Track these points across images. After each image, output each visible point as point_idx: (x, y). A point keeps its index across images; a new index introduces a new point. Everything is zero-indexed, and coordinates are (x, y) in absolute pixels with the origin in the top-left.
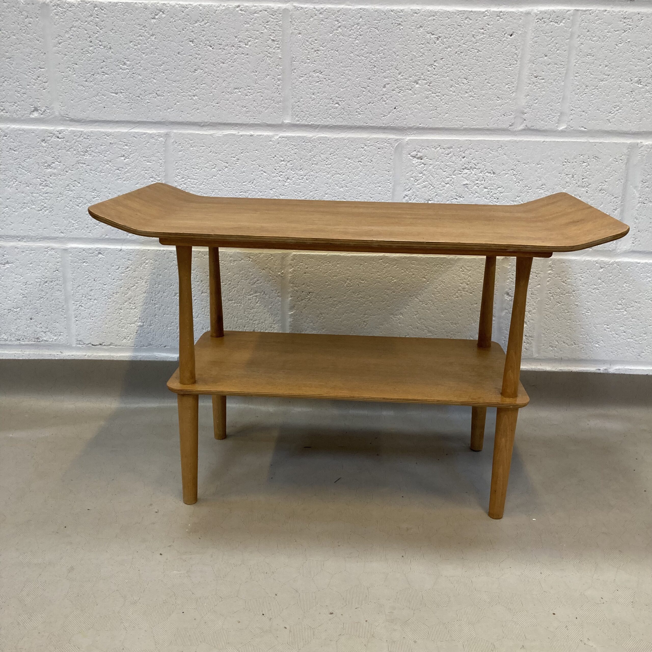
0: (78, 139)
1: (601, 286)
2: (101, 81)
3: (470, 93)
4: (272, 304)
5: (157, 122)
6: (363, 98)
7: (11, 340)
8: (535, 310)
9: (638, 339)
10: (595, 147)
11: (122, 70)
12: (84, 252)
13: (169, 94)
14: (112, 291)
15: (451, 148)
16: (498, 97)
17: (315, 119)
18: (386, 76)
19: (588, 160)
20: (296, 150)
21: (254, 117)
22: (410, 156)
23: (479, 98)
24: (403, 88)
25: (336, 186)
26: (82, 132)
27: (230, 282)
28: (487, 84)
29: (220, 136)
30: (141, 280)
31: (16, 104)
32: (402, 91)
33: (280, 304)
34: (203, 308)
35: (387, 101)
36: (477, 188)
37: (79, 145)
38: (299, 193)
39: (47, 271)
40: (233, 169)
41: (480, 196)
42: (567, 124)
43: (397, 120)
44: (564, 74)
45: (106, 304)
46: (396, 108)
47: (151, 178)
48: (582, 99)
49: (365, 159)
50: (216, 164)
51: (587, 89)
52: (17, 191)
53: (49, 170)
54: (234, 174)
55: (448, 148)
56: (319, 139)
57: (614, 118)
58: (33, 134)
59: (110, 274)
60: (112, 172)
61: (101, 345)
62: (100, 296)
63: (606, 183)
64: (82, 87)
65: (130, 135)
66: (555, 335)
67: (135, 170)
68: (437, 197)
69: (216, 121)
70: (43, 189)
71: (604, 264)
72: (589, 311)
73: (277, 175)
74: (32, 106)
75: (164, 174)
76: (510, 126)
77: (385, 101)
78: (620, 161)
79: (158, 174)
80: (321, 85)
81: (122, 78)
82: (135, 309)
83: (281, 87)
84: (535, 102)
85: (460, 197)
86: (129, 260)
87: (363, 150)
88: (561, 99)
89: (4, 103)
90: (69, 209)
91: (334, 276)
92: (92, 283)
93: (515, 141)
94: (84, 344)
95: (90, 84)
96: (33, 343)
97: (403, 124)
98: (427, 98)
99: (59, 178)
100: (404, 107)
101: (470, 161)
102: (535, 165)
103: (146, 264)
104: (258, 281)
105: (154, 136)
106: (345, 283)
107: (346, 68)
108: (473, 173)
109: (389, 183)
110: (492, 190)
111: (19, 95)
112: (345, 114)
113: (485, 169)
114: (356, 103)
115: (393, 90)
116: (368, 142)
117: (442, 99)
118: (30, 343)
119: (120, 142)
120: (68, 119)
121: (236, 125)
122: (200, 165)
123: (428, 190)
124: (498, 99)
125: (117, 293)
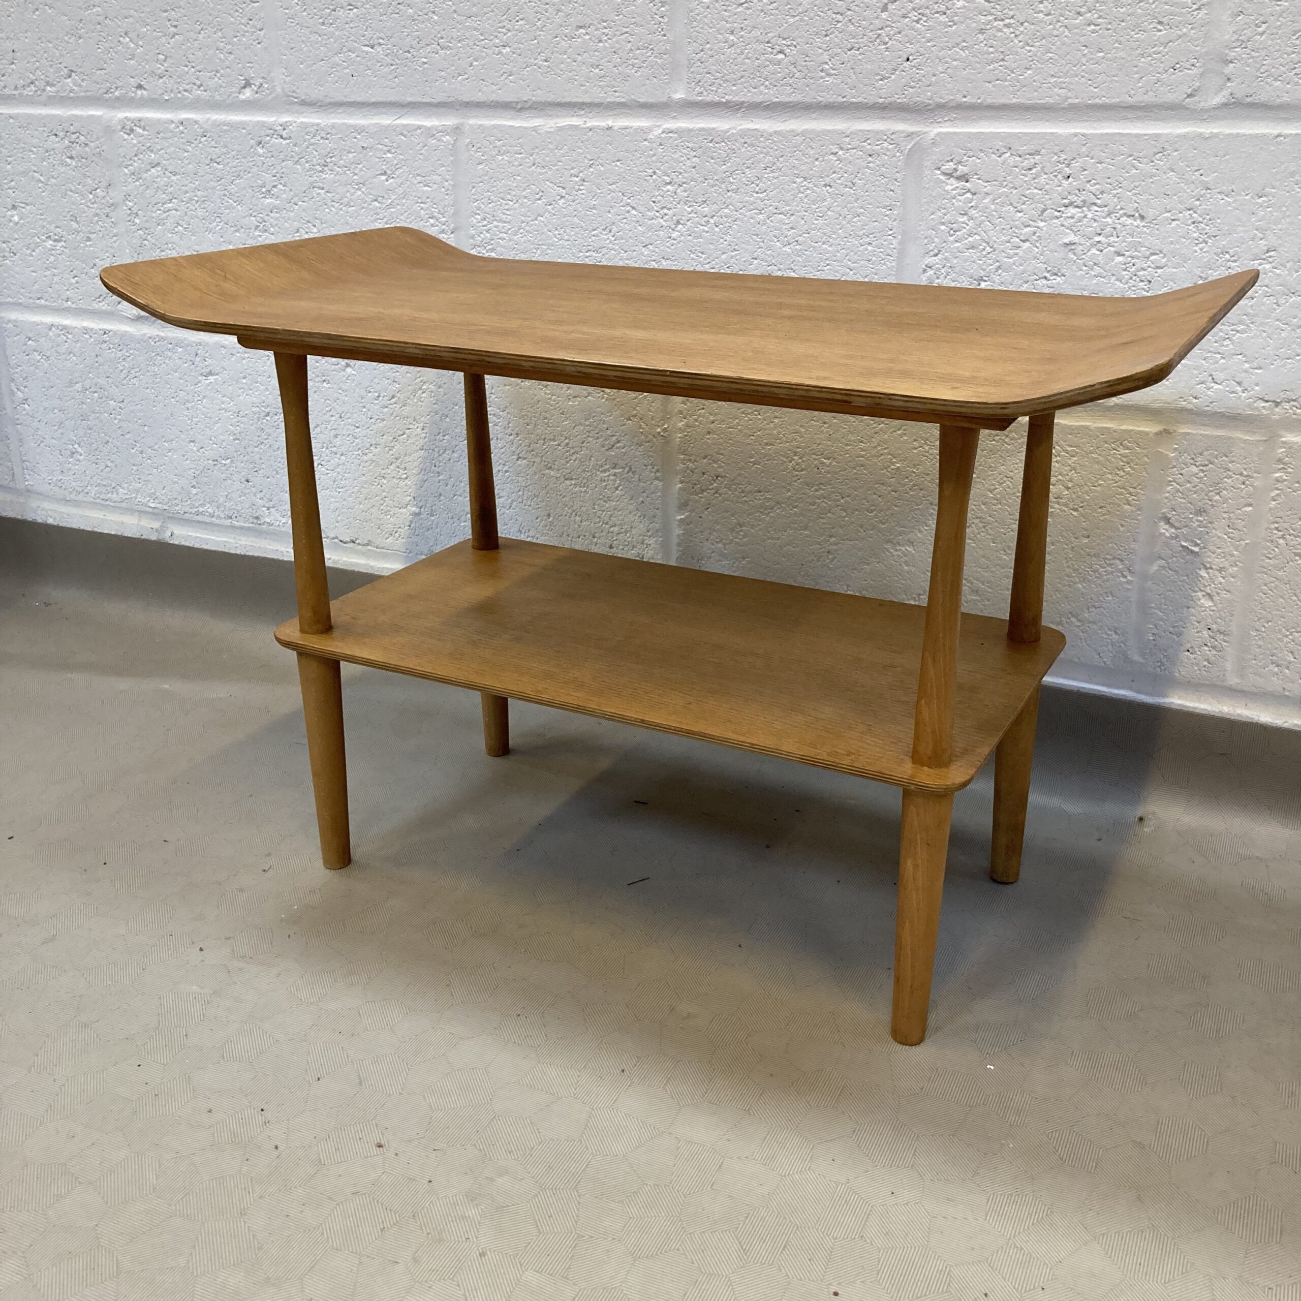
0: (312, 141)
2: (347, 23)
3: (1089, 15)
4: (645, 494)
5: (440, 103)
6: (836, 37)
7: (219, 517)
8: (1236, 568)
13: (459, 45)
14: (369, 440)
15: (1038, 152)
16: (1160, 23)
17: (734, 88)
20: (694, 159)
21: (614, 89)
22: (939, 172)
24: (928, 11)
25: (776, 240)
26: (318, 125)
27: (567, 441)
29: (552, 130)
30: (414, 423)
31: (218, 75)
32: (925, 19)
33: (660, 497)
34: (519, 491)
35: (890, 42)
36: (1098, 253)
37: (314, 151)
38: (700, 254)
39: (268, 393)
40: (573, 201)
41: (1105, 274)
43: (912, 88)
45: (360, 465)
46: (911, 58)
47: (430, 218)
49: (839, 179)
50: (542, 189)
52: (222, 240)
53: (269, 201)
54: (576, 213)
55: (1030, 154)
56: (744, 133)
58: (243, 131)
59: (364, 407)
60: (366, 205)
61: (354, 542)
62: (350, 449)
64: (317, 36)
65: (395, 130)
66: (1287, 636)
67: (404, 201)
68: (1000, 271)
69: (543, 100)
70: (260, 236)
73: (657, 214)
74: (242, 78)
75: (452, 211)
76: (1189, 96)
77: (886, 43)
79: (442, 211)
80: (748, 12)
81: (381, 15)
82: (406, 478)
83: (666, 20)
84: (1260, 30)
85: (1056, 274)
86: (394, 381)
87: (835, 159)
89: (201, 73)
91: (767, 444)
92: (337, 423)
93: (1201, 134)
95: (329, 30)
96: (251, 525)
97: (926, 96)
98: (982, 31)
99: (283, 215)
100: (927, 55)
101: (1081, 187)
102: (1252, 197)
103: (423, 393)
104: (619, 442)
105: (435, 132)
106: (791, 462)
108: (1090, 215)
109: (891, 238)
110: (1135, 260)
111: (222, 56)
112: (796, 75)
113: (1119, 207)
114: (820, 51)
115: (904, 17)
116: (847, 140)
117: (1018, 33)
118: (247, 525)
119: (379, 146)
120: (296, 100)
121: (582, 106)
122: (514, 193)
123: (978, 254)
124: (1160, 27)
125: (376, 444)
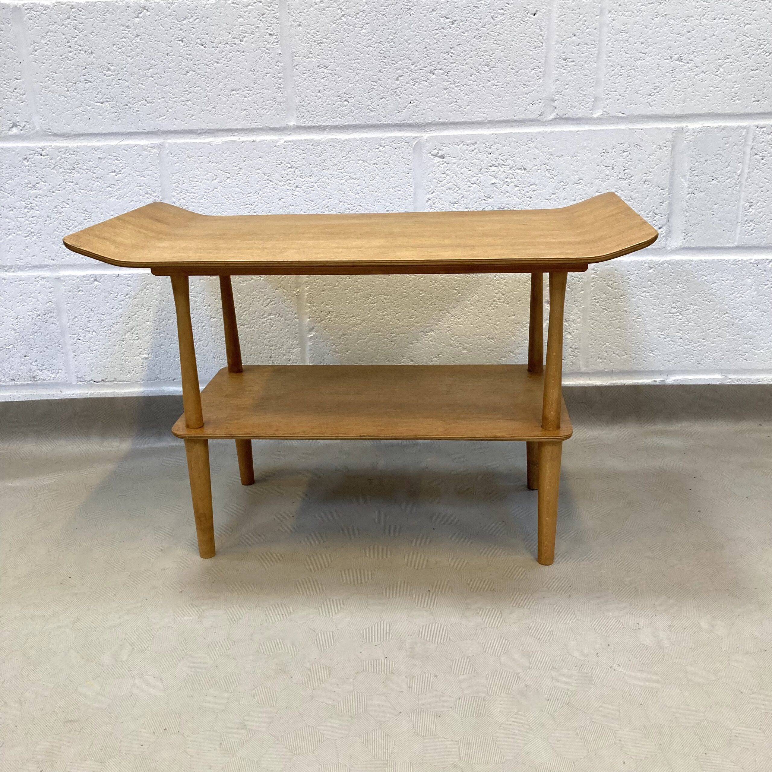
0: (64, 156)
1: (651, 288)
2: (84, 90)
3: (493, 81)
4: (289, 327)
5: (148, 132)
6: (374, 93)
7: (5, 381)
8: (579, 319)
9: (697, 345)
10: (636, 133)
11: (107, 76)
12: (78, 280)
13: (159, 101)
14: (112, 321)
15: (476, 143)
16: (524, 85)
17: (322, 119)
18: (398, 67)
19: (629, 149)
20: (304, 155)
21: (255, 121)
22: (430, 155)
23: (503, 86)
24: (418, 80)
25: (351, 192)
26: (67, 147)
27: (240, 305)
28: (511, 70)
29: (220, 143)
30: (143, 307)
32: (417, 84)
33: (297, 327)
34: (212, 336)
35: (401, 95)
36: (507, 186)
37: (65, 162)
38: (310, 202)
39: (39, 302)
40: (235, 179)
41: (511, 196)
42: (603, 110)
43: (413, 116)
44: (596, 55)
45: (106, 336)
46: (412, 102)
47: (146, 194)
48: (618, 81)
49: (381, 160)
50: (216, 174)
51: (623, 70)
53: (34, 191)
54: (237, 185)
55: (472, 144)
56: (329, 141)
57: (655, 100)
58: (13, 152)
59: (108, 302)
60: (103, 190)
61: (103, 381)
62: (99, 327)
63: (651, 173)
64: (64, 98)
65: (120, 148)
66: (603, 345)
67: (128, 186)
68: (463, 199)
69: (212, 128)
70: (29, 212)
71: (654, 264)
72: (640, 317)
73: (285, 183)
74: (10, 122)
75: (160, 190)
76: (540, 115)
77: (399, 96)
78: (665, 148)
79: (154, 190)
80: (327, 82)
81: (107, 86)
82: (138, 339)
83: (282, 86)
84: (566, 87)
85: (489, 198)
86: (127, 286)
87: (378, 151)
88: (594, 83)
90: (58, 233)
91: (355, 292)
92: (90, 314)
93: (546, 132)
94: (85, 381)
95: (72, 94)
96: (29, 382)
97: (421, 119)
98: (445, 89)
99: (45, 199)
100: (420, 101)
101: (497, 158)
102: (570, 157)
103: (147, 290)
104: (271, 302)
105: (147, 148)
106: (368, 300)
107: (353, 62)
108: (502, 170)
109: (409, 187)
110: (524, 188)
112: (355, 112)
113: (514, 165)
114: (366, 100)
115: (407, 83)
116: (383, 141)
117: (462, 89)
118: (26, 383)
119: (110, 157)
120: (50, 134)
121: (236, 130)
122: (199, 177)
123: (452, 191)
124: (524, 86)
125: (117, 323)
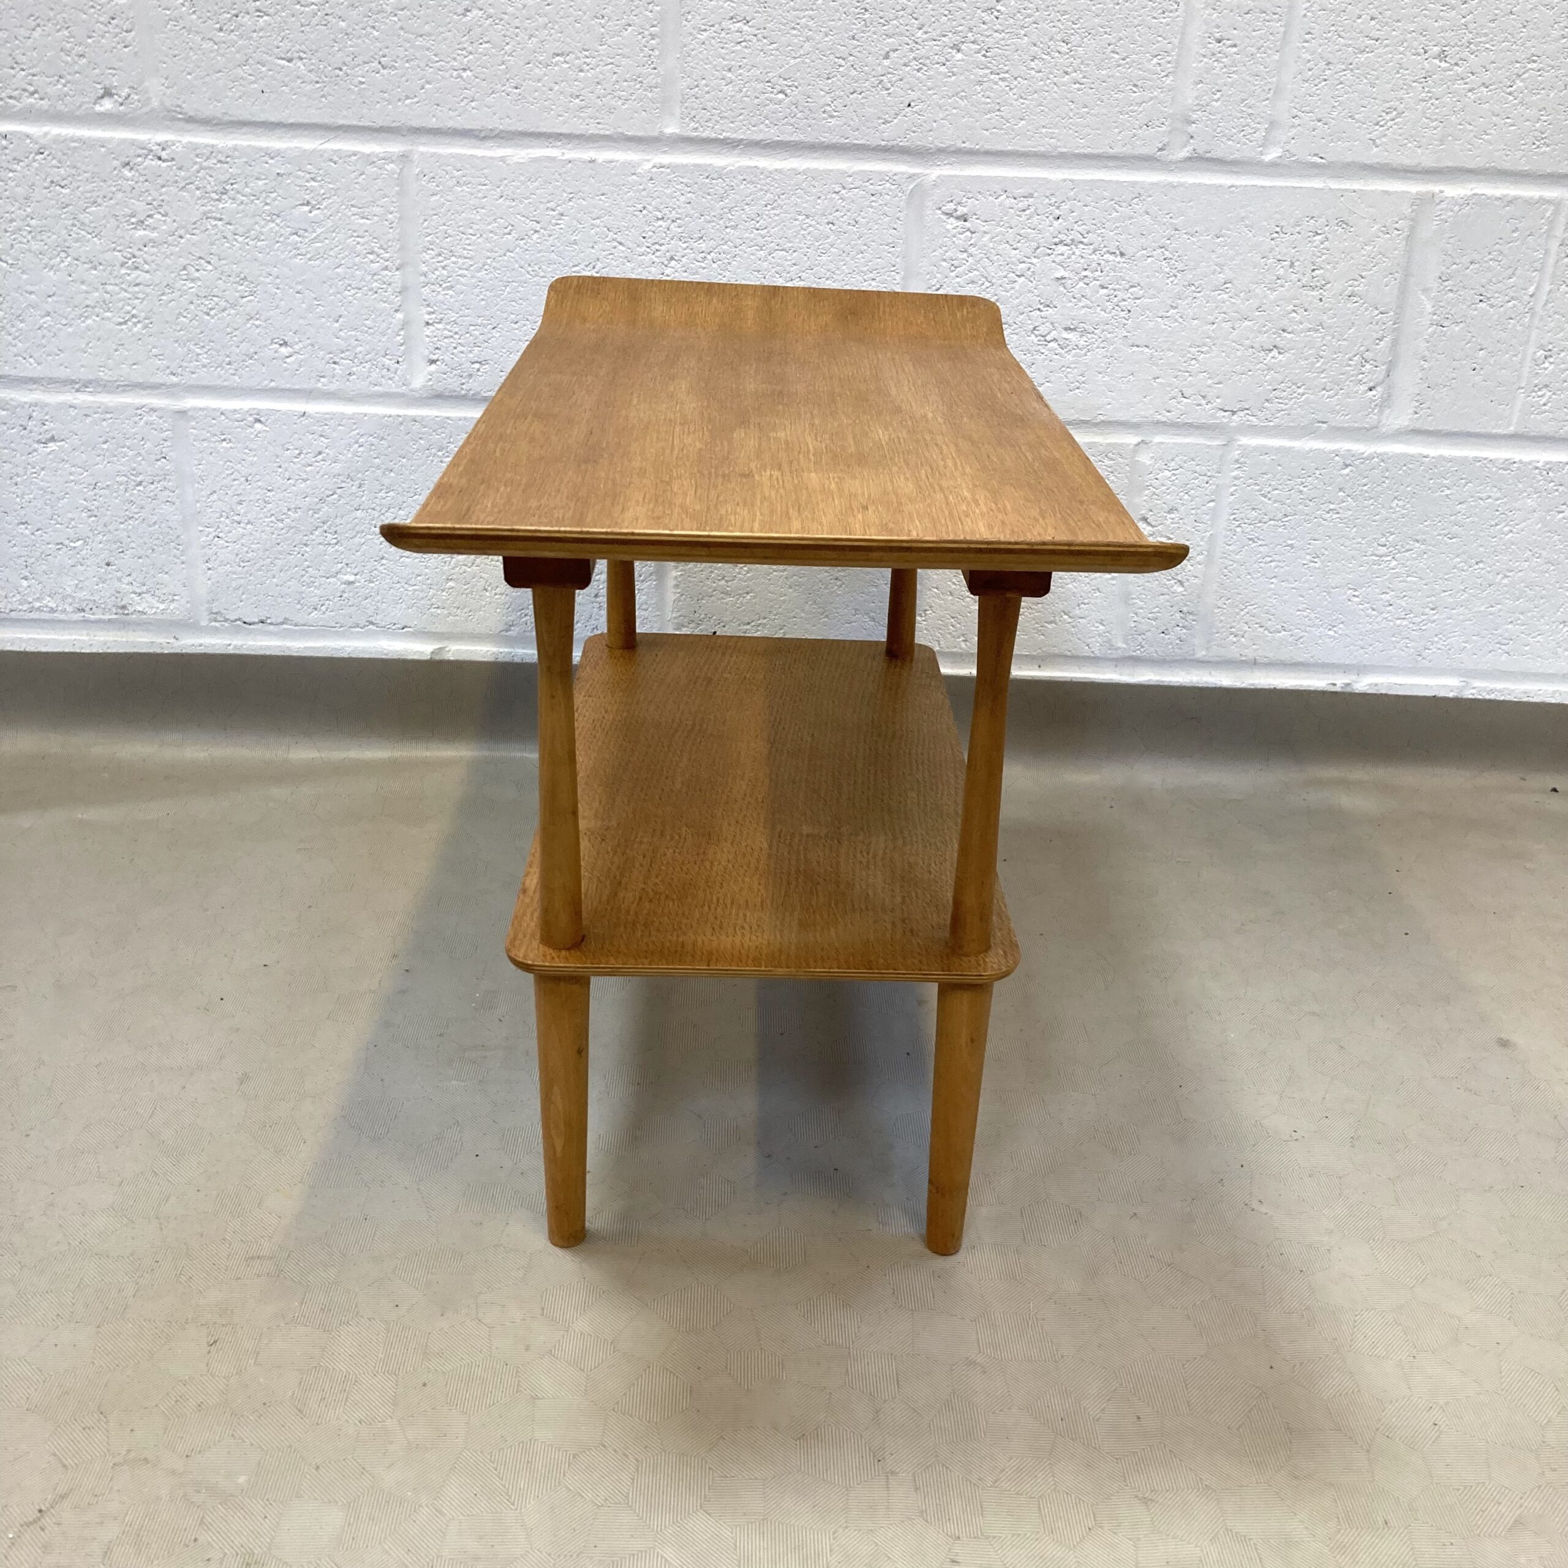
0: (206, 164)
1: (1344, 504)
2: (255, 31)
3: (1074, 74)
5: (381, 127)
6: (839, 80)
7: (64, 611)
8: (1202, 557)
9: (1420, 620)
10: (1342, 199)
11: (302, 6)
12: (223, 417)
13: (407, 65)
14: (286, 504)
15: (1031, 196)
16: (1135, 86)
17: (732, 125)
18: (889, 32)
19: (1327, 228)
20: (689, 195)
21: (598, 121)
22: (939, 212)
23: (1093, 86)
24: (928, 61)
25: (778, 276)
26: (213, 146)
28: (1112, 55)
29: (523, 161)
30: (349, 480)
31: (63, 81)
32: (926, 68)
35: (892, 89)
36: (1085, 286)
37: (207, 177)
39: (140, 458)
40: (550, 236)
41: (1091, 305)
42: (1282, 148)
43: (914, 132)
44: (1279, 36)
45: (273, 533)
46: (912, 104)
47: (368, 253)
48: (1318, 92)
49: (842, 217)
50: (512, 223)
51: (1330, 69)
52: (71, 279)
53: (141, 233)
54: (553, 248)
55: (1024, 197)
56: (741, 170)
57: (1385, 135)
58: (103, 150)
59: (280, 467)
60: (281, 239)
61: (262, 622)
62: (260, 516)
63: (1363, 280)
64: (211, 44)
65: (322, 156)
66: (1243, 610)
67: (334, 234)
69: (512, 128)
70: (129, 275)
71: (1353, 459)
72: (1316, 560)
73: (648, 250)
74: (99, 86)
75: (398, 246)
76: (1160, 150)
77: (887, 89)
78: (1396, 232)
79: (385, 246)
80: (746, 51)
81: (302, 26)
82: (336, 544)
83: (657, 53)
84: (1216, 97)
85: (1048, 306)
86: (321, 436)
87: (838, 197)
88: (1272, 92)
89: (35, 78)
90: (188, 321)
92: (242, 487)
93: (1171, 183)
94: (226, 620)
95: (230, 37)
96: (114, 617)
97: (930, 141)
98: (980, 83)
99: (163, 250)
100: (928, 103)
101: (1070, 228)
102: (1212, 238)
103: (360, 446)
105: (376, 160)
107: (802, 14)
108: (1078, 253)
109: (893, 273)
110: (1117, 292)
111: (69, 59)
112: (798, 116)
113: (1102, 245)
114: (823, 93)
115: (905, 65)
116: (850, 179)
117: (1012, 86)
118: (107, 617)
119: (300, 173)
120: (180, 116)
121: (559, 136)
122: (478, 227)
123: (978, 289)
124: (1135, 89)
125: (296, 508)
